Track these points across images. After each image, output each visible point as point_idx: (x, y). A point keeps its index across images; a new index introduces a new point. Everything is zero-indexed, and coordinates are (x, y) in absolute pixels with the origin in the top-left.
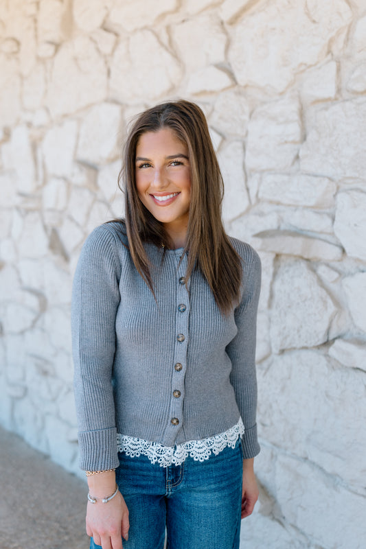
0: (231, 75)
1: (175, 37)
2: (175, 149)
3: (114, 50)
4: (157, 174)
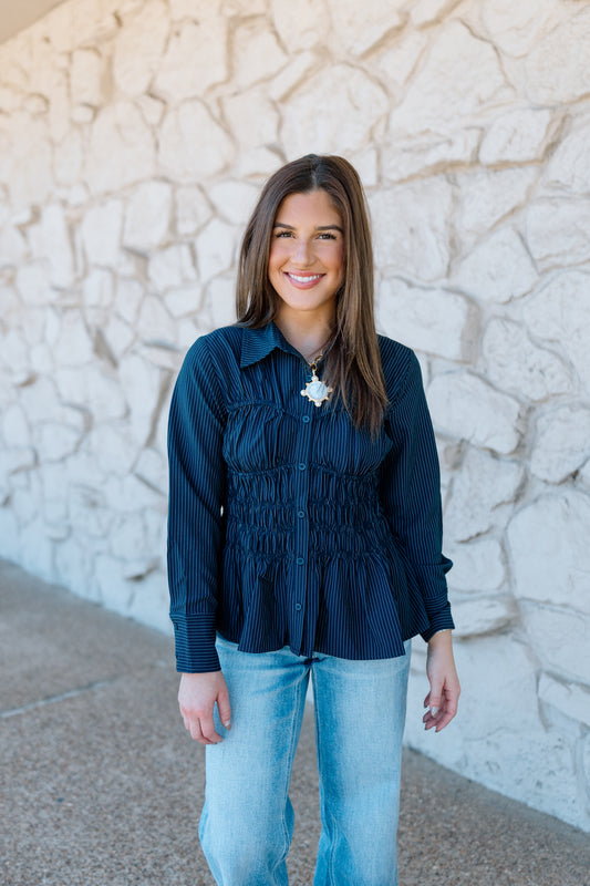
0: (283, 157)
3: (161, 121)
4: (302, 248)
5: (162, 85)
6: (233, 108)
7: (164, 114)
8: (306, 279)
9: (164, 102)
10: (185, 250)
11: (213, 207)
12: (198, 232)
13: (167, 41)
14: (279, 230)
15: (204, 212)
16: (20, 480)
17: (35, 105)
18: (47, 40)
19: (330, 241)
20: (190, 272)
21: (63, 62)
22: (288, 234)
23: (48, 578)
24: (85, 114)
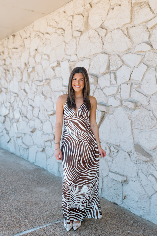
0: (151, 46)
1: (130, 32)
2: (82, 77)
3: (105, 35)
4: (77, 82)
5: (106, 24)
6: (132, 31)
7: (107, 33)
8: (78, 87)
9: (106, 30)
10: (112, 75)
11: (123, 62)
12: (117, 69)
13: (109, 11)
14: (74, 79)
15: (120, 63)
16: (49, 144)
17: (60, 31)
18: (65, 12)
19: (82, 81)
20: (114, 82)
21: (71, 18)
22: (75, 79)
23: (57, 175)
24: (78, 34)
